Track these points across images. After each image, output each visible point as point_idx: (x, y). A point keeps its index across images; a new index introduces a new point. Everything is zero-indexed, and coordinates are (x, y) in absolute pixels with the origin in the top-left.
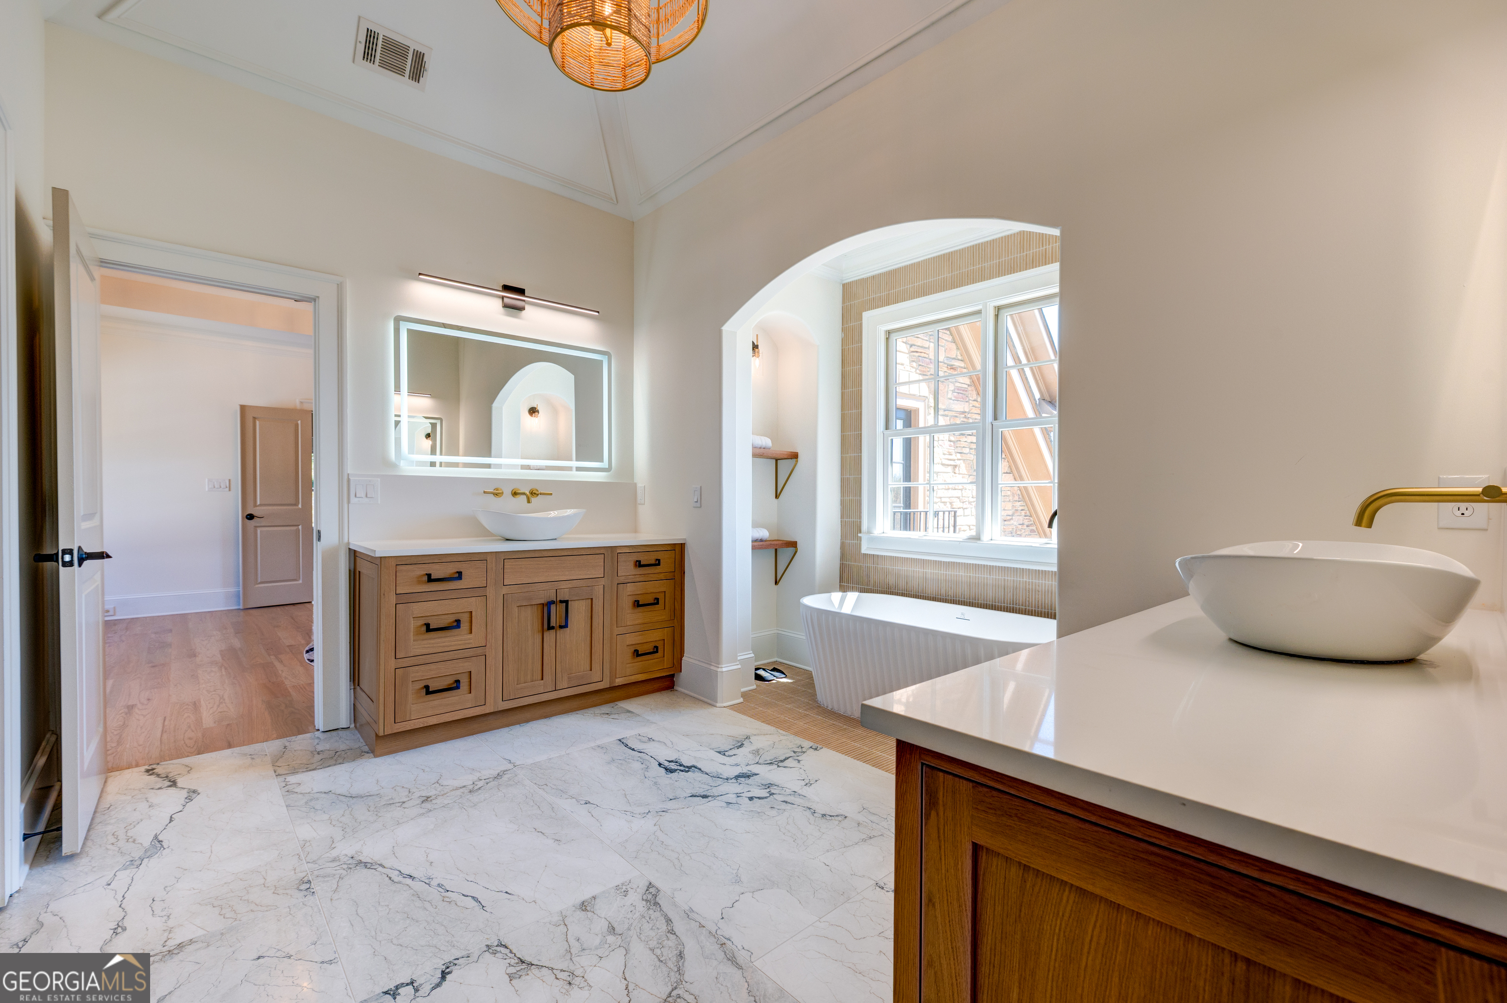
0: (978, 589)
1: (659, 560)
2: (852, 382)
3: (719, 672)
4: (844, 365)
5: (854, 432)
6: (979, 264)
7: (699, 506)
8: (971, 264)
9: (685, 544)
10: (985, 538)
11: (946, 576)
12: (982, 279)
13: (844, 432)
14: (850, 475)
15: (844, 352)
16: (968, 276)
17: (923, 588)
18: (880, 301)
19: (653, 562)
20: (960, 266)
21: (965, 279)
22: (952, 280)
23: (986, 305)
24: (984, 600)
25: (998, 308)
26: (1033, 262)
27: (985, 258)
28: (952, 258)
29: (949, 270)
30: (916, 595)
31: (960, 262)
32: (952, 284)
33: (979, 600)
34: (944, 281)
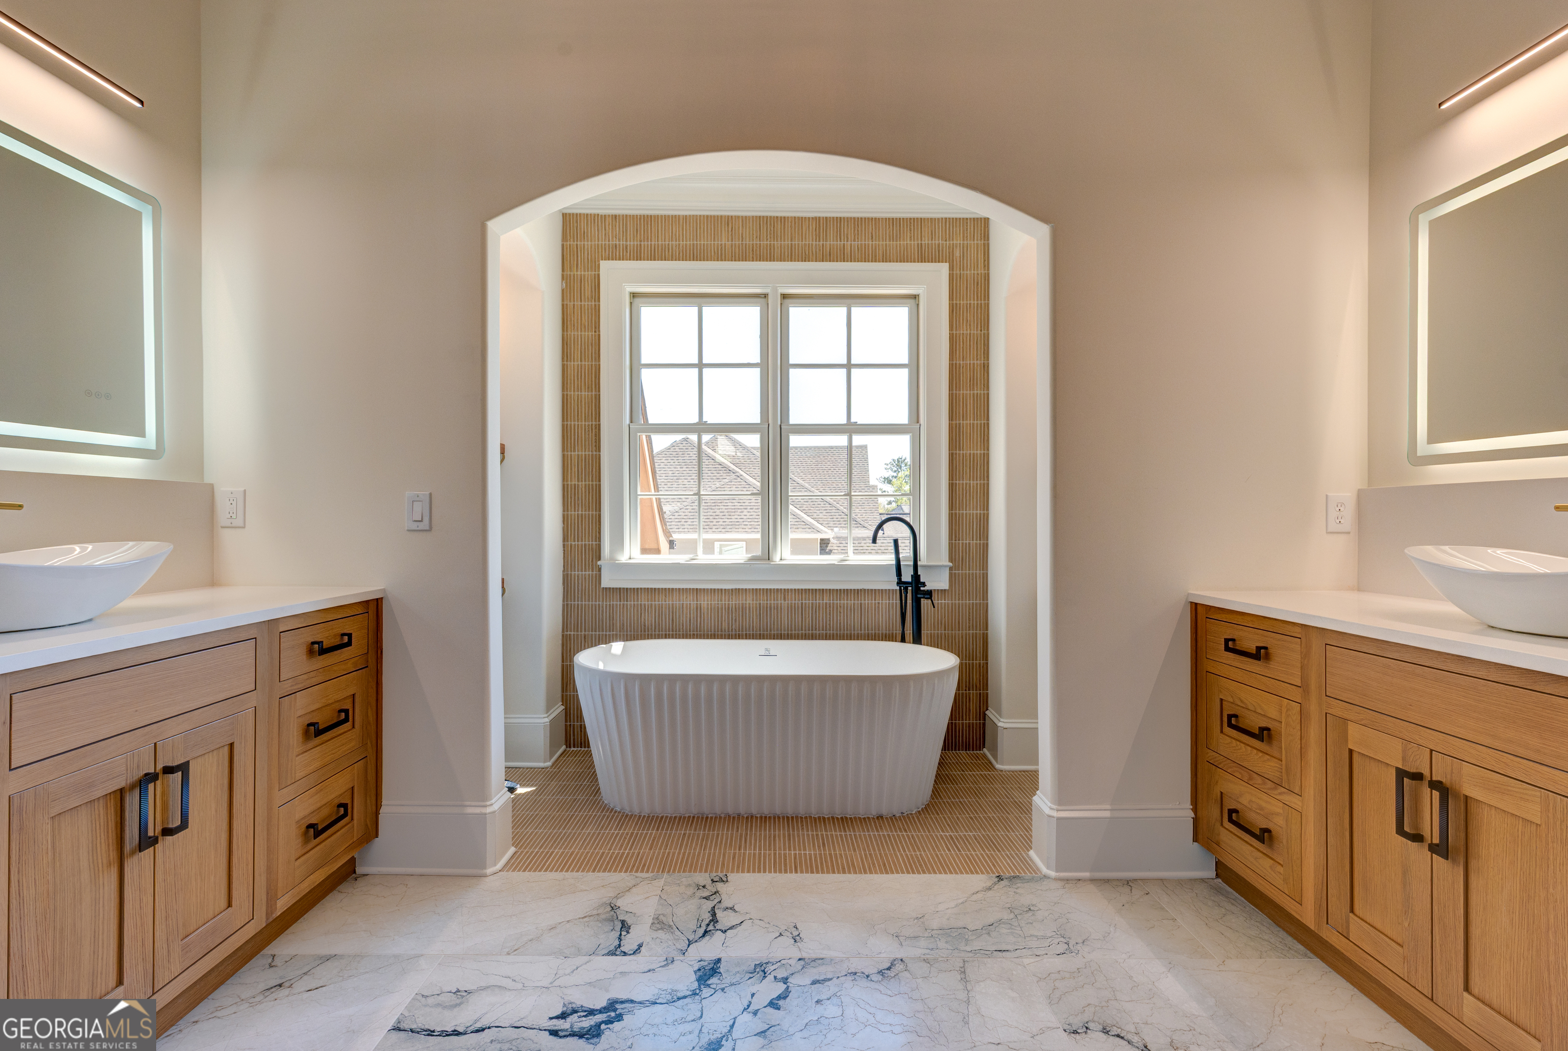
0: (770, 618)
1: (350, 636)
2: (581, 352)
3: (489, 813)
4: (567, 328)
5: (585, 421)
6: (767, 240)
7: (427, 528)
8: (757, 237)
9: (382, 598)
10: (776, 559)
11: (728, 607)
12: (771, 258)
13: (567, 421)
14: (578, 481)
15: (567, 308)
16: (753, 250)
18: (627, 252)
19: (337, 641)
20: (742, 237)
21: (749, 252)
22: (732, 250)
23: (775, 289)
24: (777, 630)
25: (784, 296)
26: (830, 255)
27: (774, 235)
28: (732, 223)
29: (728, 237)
30: (687, 634)
31: (743, 231)
32: (732, 254)
33: (771, 631)
34: (722, 248)
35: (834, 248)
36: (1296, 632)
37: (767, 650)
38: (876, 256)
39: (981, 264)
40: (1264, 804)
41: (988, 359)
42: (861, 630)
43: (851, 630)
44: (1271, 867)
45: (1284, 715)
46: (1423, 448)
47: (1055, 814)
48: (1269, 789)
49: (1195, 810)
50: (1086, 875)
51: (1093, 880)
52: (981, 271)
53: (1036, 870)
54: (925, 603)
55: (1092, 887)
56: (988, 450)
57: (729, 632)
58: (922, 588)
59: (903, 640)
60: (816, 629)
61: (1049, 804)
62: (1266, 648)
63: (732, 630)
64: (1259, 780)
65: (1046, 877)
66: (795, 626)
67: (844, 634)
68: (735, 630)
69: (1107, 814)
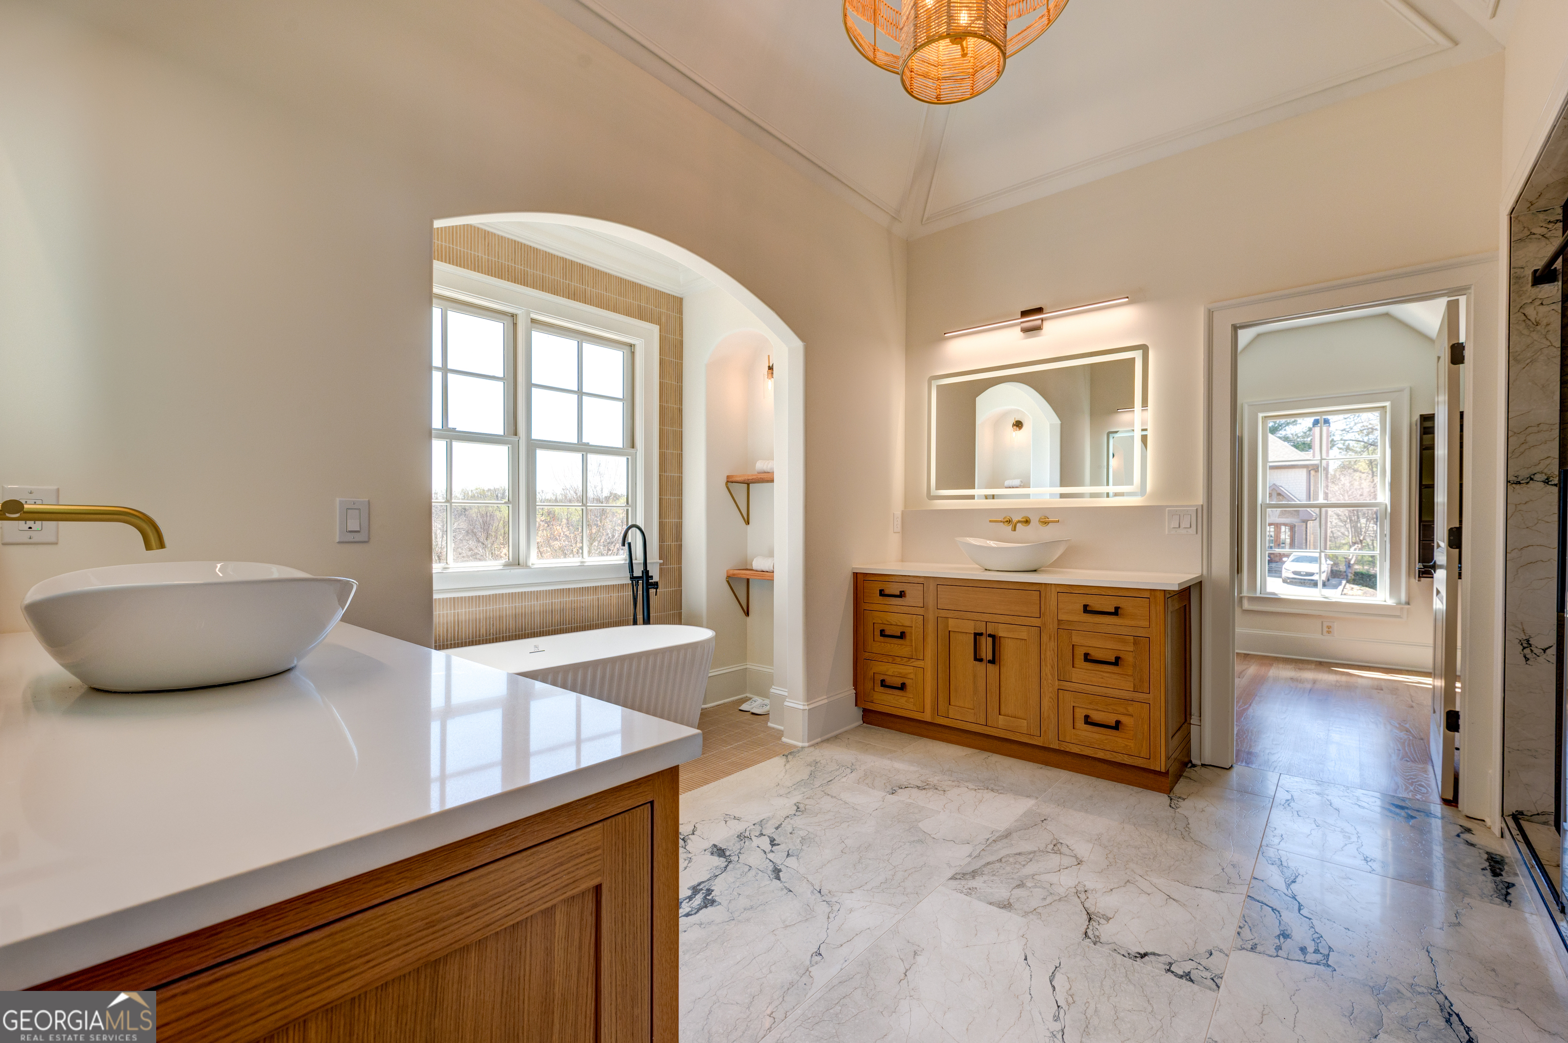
0: (525, 618)
6: (521, 265)
8: (512, 260)
11: (486, 612)
12: (525, 284)
16: (508, 271)
17: (454, 634)
20: (498, 255)
21: (505, 272)
22: (488, 264)
23: (528, 313)
24: (531, 630)
25: (533, 321)
26: (574, 295)
27: (527, 264)
28: (488, 238)
29: (485, 252)
30: (443, 645)
31: (499, 249)
32: (488, 269)
33: (525, 630)
34: (478, 260)
35: (577, 290)
36: (921, 581)
37: (536, 647)
38: (609, 306)
39: (678, 333)
40: (901, 671)
41: (682, 406)
42: (598, 621)
43: (590, 622)
44: (906, 701)
45: (914, 622)
46: (934, 492)
47: (806, 707)
48: (906, 662)
49: (856, 689)
50: (819, 740)
51: (822, 741)
52: (678, 337)
53: (795, 747)
54: (652, 591)
55: (825, 745)
56: (682, 473)
57: (486, 636)
58: (650, 581)
59: (635, 623)
60: (563, 624)
61: (802, 703)
62: (903, 591)
63: (490, 634)
64: (899, 659)
65: (803, 748)
66: (546, 623)
67: (585, 625)
68: (493, 634)
69: (826, 701)
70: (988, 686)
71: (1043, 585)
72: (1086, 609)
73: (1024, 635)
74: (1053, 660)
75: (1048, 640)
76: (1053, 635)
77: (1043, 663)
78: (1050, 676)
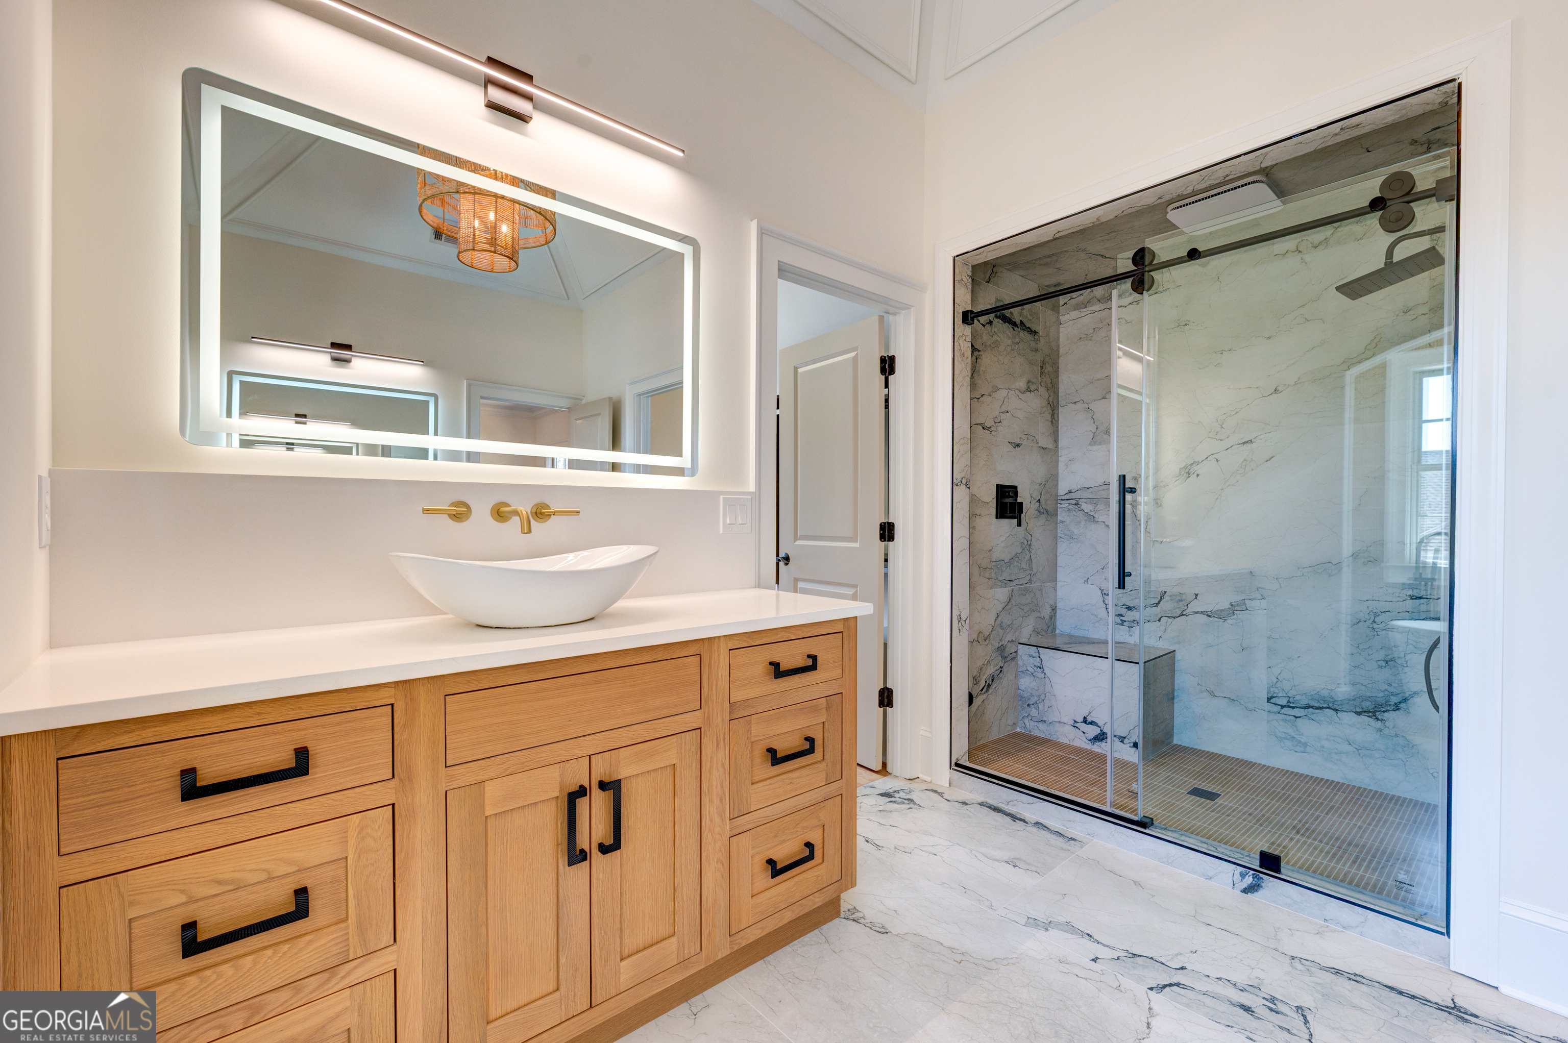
36: (386, 697)
70: (594, 910)
71: (706, 642)
72: (778, 671)
73: (671, 757)
74: (722, 787)
75: (715, 748)
76: (722, 736)
77: (706, 800)
78: (717, 820)
